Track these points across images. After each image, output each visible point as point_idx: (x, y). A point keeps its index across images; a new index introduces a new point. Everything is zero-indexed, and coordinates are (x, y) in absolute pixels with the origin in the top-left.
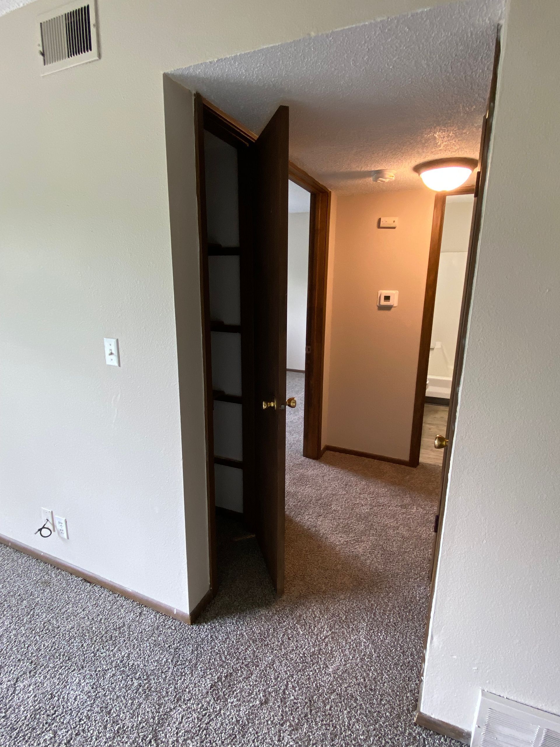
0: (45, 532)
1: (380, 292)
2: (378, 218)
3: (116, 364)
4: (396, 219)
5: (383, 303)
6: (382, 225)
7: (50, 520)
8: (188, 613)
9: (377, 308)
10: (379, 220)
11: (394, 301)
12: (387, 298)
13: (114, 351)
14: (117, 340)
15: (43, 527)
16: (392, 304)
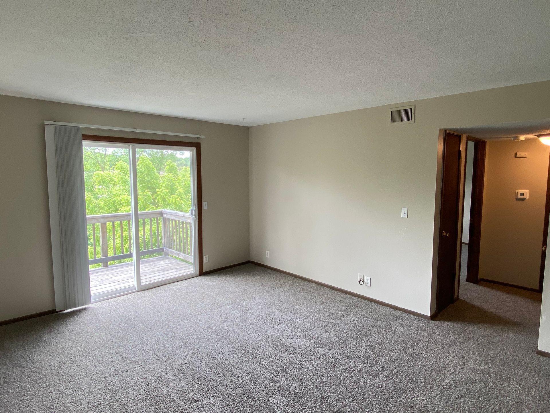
0: (361, 283)
1: (517, 191)
2: (515, 152)
3: (407, 217)
4: (527, 154)
5: (519, 196)
6: (517, 156)
7: (363, 278)
8: (429, 316)
9: (515, 199)
10: (516, 154)
11: (527, 195)
12: (522, 194)
13: (406, 212)
14: (408, 209)
15: (360, 280)
16: (525, 198)
